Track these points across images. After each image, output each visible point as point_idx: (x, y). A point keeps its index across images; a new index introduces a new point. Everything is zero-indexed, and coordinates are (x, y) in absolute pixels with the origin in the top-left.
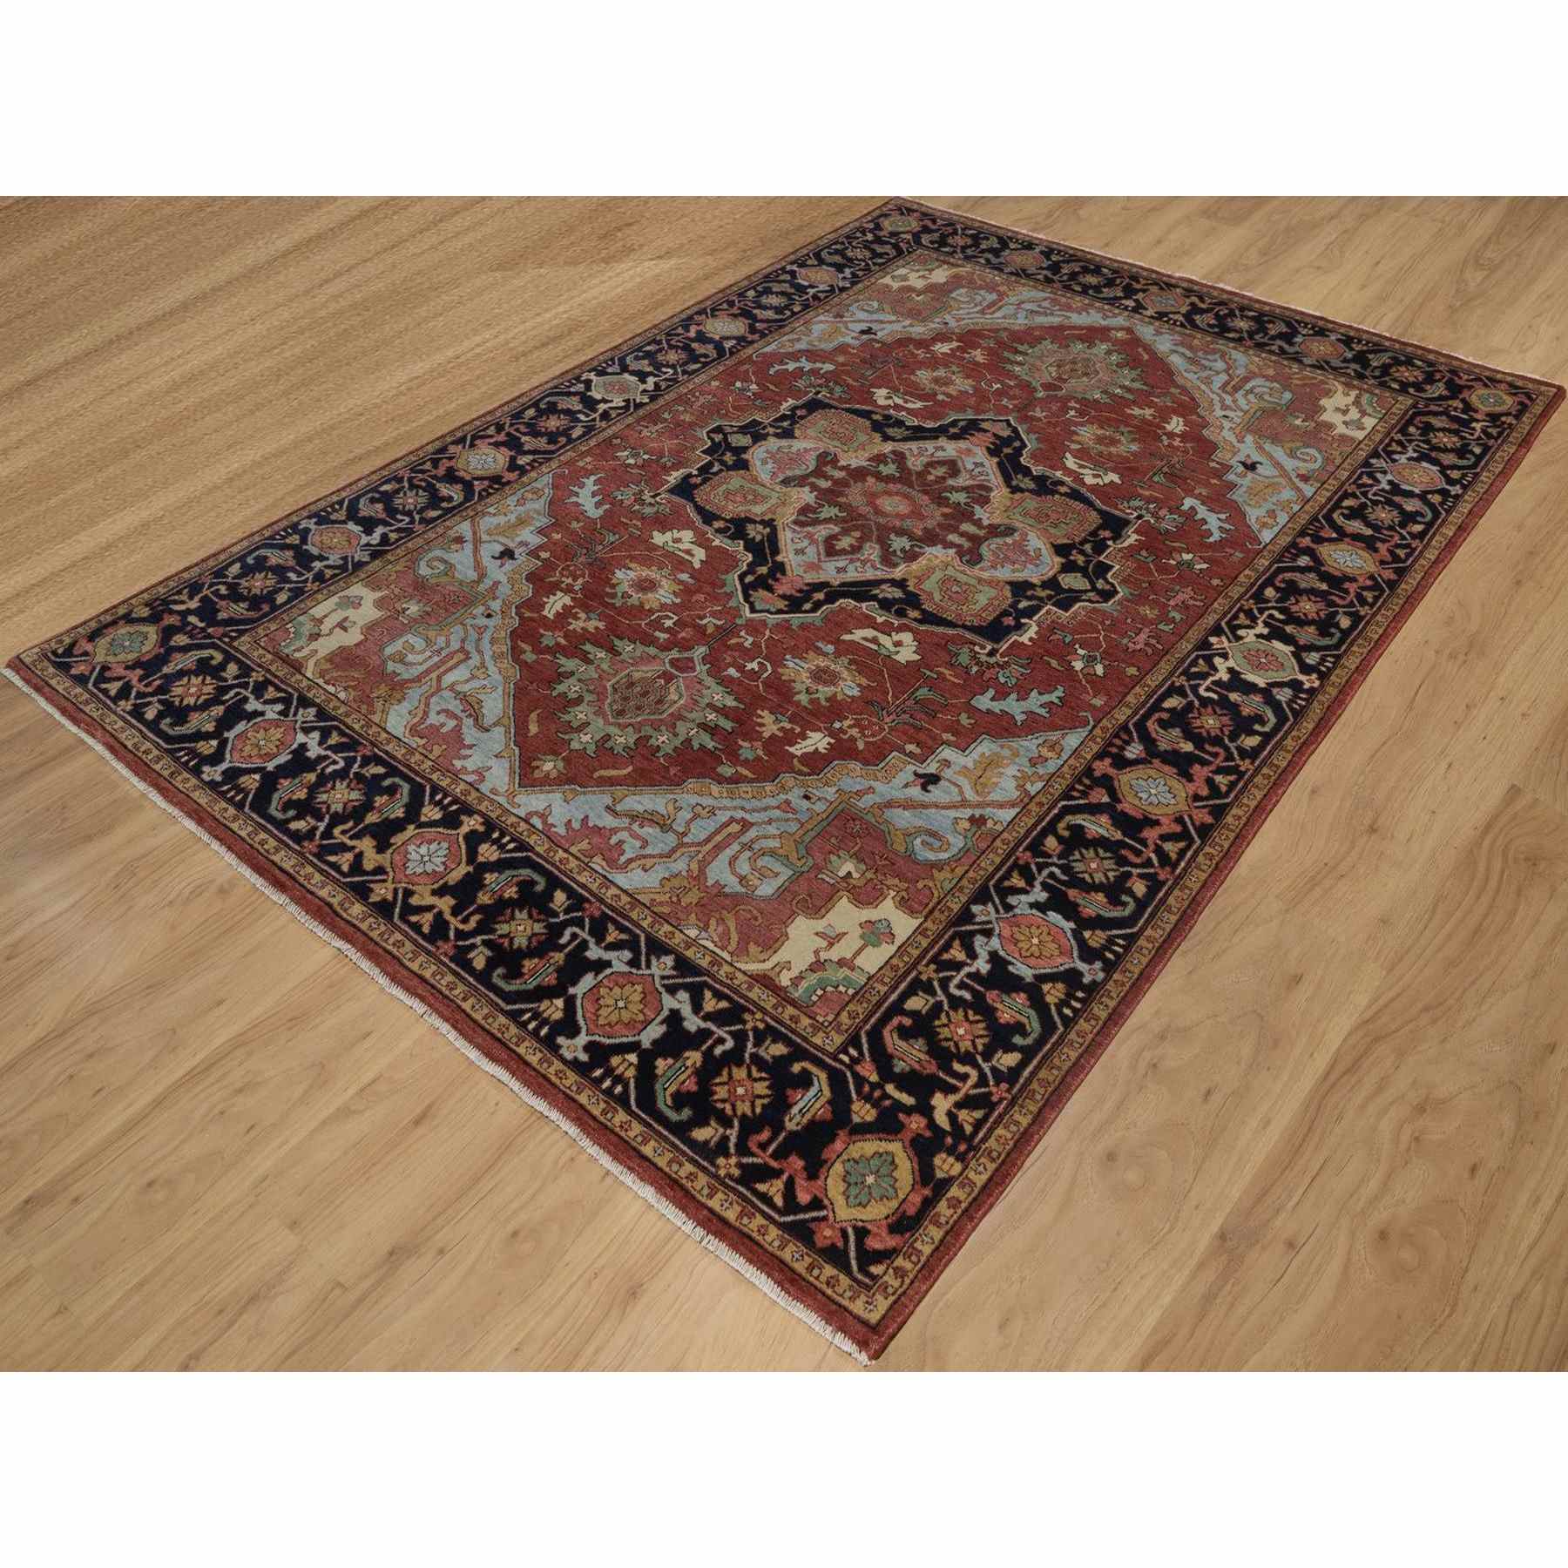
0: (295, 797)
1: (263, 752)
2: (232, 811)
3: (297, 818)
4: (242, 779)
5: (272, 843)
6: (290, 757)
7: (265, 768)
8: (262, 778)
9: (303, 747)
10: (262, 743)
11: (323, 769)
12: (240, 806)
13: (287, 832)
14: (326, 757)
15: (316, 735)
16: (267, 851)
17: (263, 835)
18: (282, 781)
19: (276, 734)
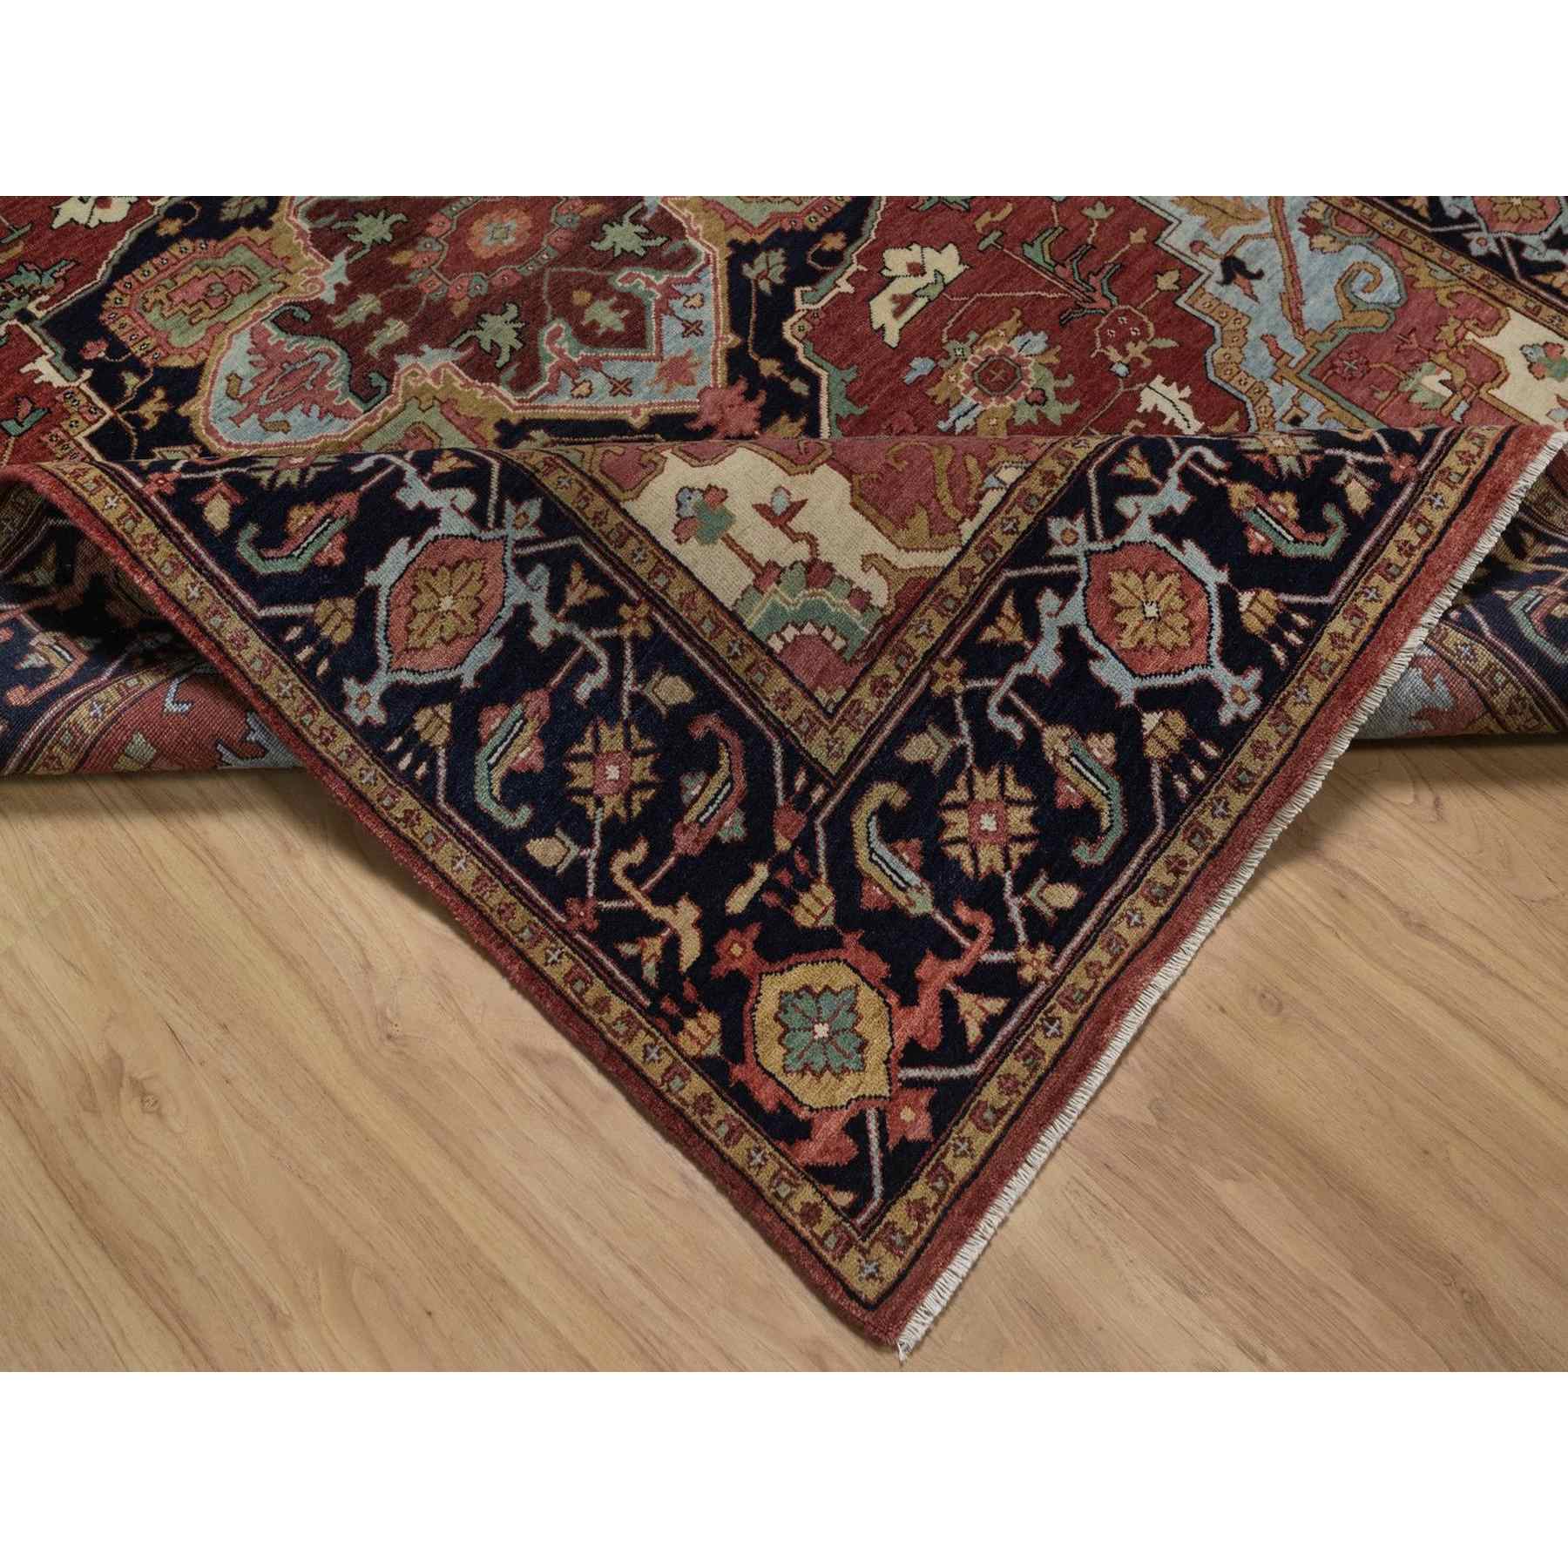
0: (1293, 514)
1: (1178, 603)
2: (1339, 625)
3: (1339, 497)
4: (1253, 624)
5: (1406, 532)
6: (1189, 545)
7: (1221, 588)
8: (1245, 588)
9: (1159, 524)
10: (1151, 611)
11: (1217, 474)
12: (1322, 615)
13: (1374, 515)
14: (1185, 473)
15: (1126, 505)
16: (1424, 538)
17: (1391, 553)
18: (1252, 547)
19: (1125, 586)
